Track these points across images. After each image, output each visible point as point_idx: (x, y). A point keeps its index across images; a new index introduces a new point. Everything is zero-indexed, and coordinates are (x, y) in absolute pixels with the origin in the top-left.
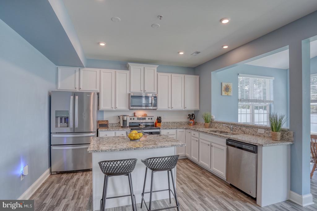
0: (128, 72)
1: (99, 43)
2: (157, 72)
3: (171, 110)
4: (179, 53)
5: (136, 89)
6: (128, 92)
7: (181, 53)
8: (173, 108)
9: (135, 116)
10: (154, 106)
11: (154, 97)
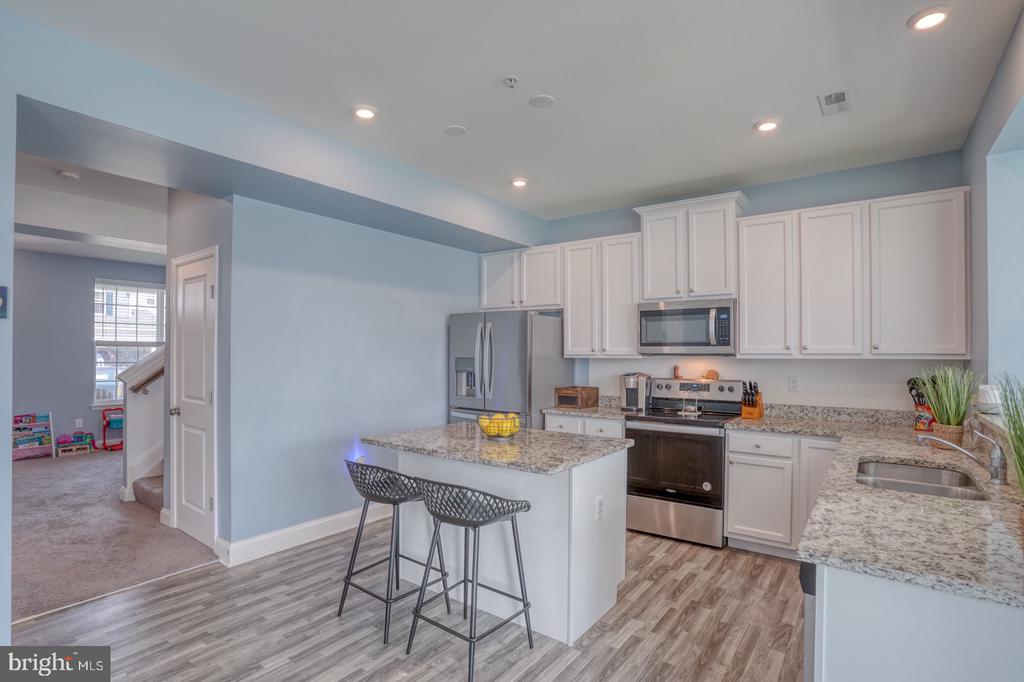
0: (634, 237)
1: (510, 183)
2: (739, 214)
3: (801, 357)
4: (756, 126)
5: (663, 291)
6: (637, 300)
7: (768, 127)
8: (808, 352)
9: (676, 377)
10: (719, 343)
11: (721, 310)
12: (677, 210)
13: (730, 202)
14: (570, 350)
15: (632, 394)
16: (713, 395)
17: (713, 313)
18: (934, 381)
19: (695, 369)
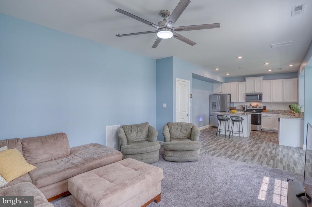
0: (244, 82)
2: (263, 80)
5: (249, 91)
6: (245, 93)
7: (270, 70)
8: (274, 101)
9: (251, 105)
10: (260, 100)
11: (260, 95)
12: (253, 78)
13: (261, 78)
14: (232, 101)
15: (244, 108)
16: (258, 108)
17: (259, 95)
18: (292, 106)
19: (254, 104)
